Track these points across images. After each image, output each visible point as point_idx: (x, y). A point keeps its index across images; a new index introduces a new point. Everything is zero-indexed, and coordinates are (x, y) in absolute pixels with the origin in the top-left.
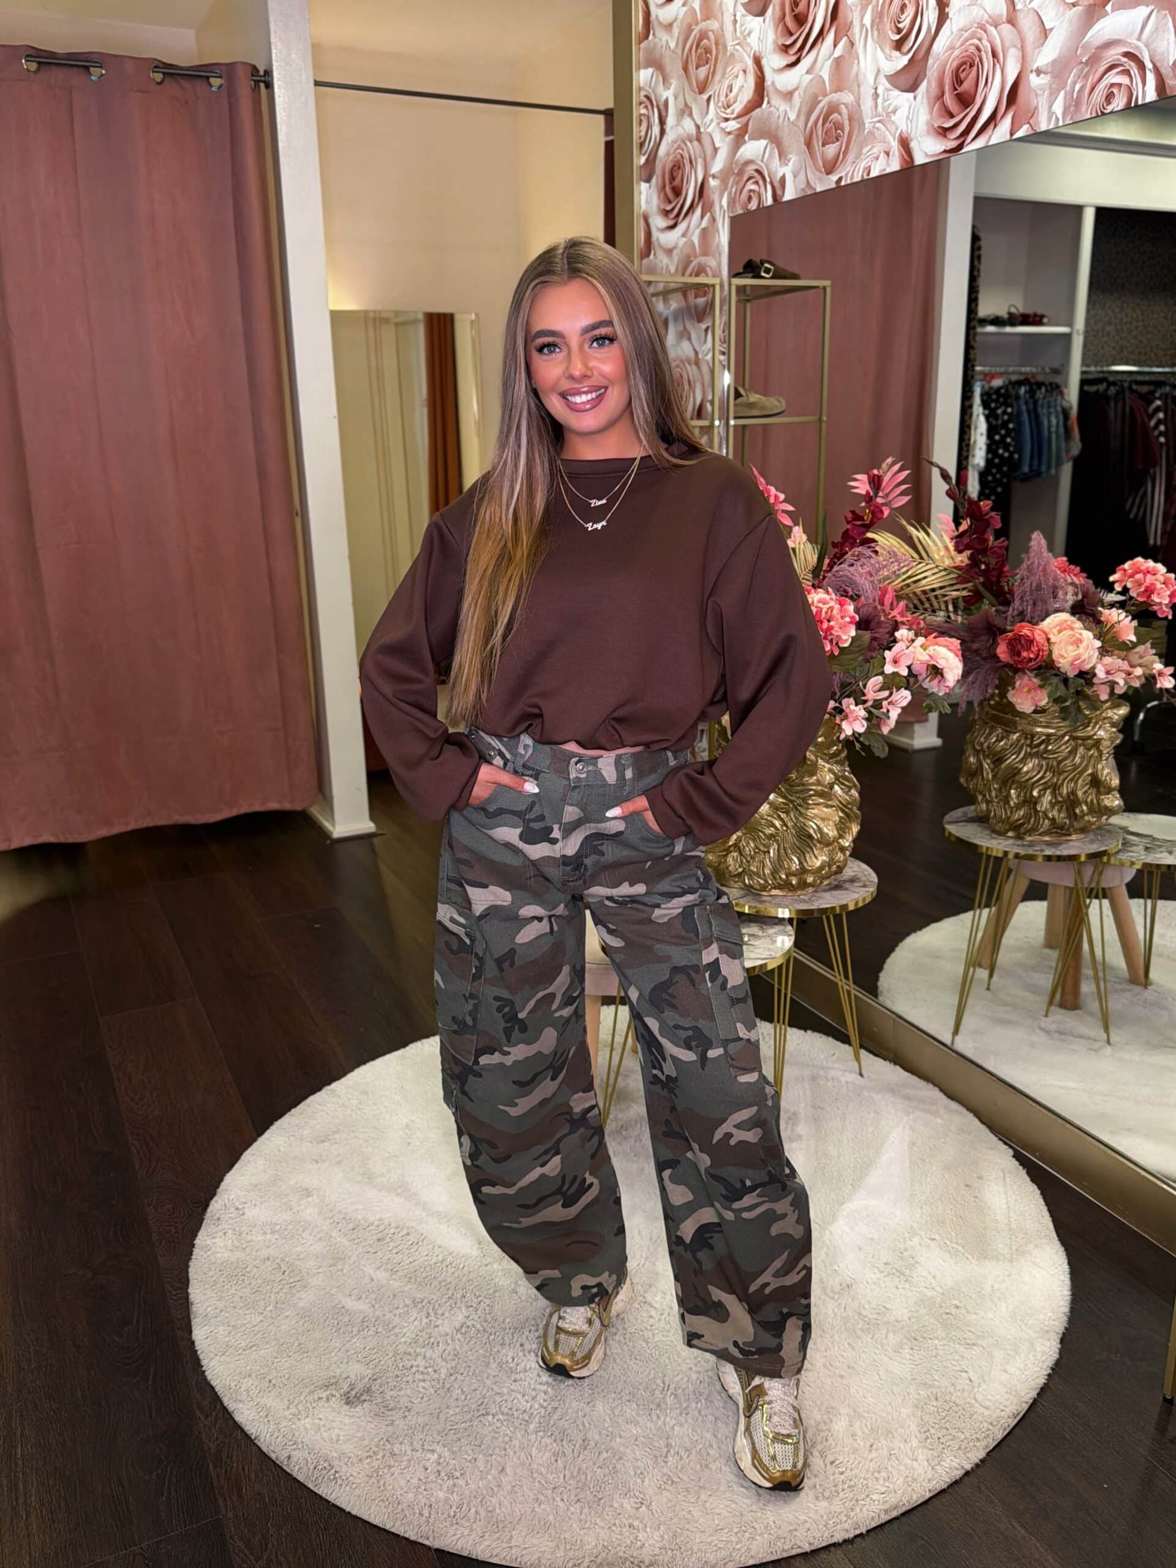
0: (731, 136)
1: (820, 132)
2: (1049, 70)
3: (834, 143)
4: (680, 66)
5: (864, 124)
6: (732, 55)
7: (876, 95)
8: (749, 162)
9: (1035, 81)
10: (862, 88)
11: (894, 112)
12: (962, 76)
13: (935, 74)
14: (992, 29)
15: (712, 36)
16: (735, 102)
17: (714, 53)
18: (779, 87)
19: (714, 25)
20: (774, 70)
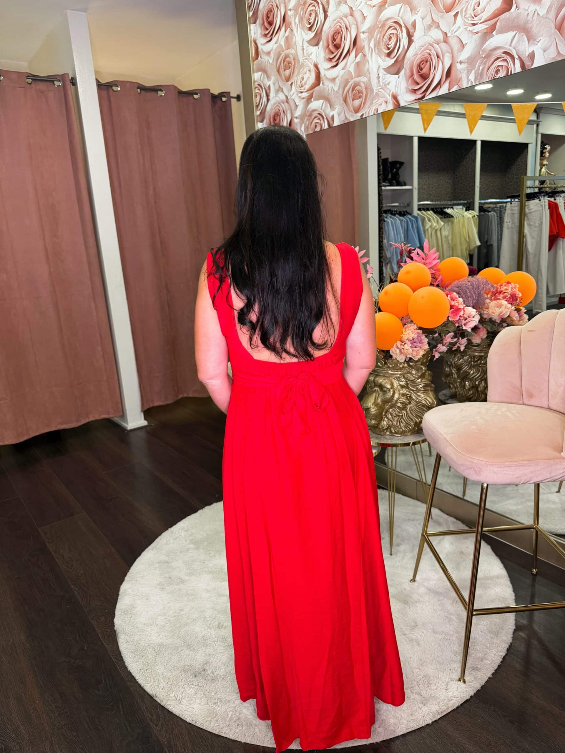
0: (304, 100)
1: (351, 95)
2: (466, 61)
3: (358, 99)
4: (275, 70)
5: (373, 90)
6: (303, 64)
7: (379, 77)
8: (314, 110)
9: (459, 66)
10: (371, 75)
11: (388, 84)
12: (422, 66)
13: (409, 66)
14: (436, 46)
15: (291, 56)
16: (305, 84)
17: (293, 63)
18: (328, 77)
19: (292, 51)
20: (325, 69)
